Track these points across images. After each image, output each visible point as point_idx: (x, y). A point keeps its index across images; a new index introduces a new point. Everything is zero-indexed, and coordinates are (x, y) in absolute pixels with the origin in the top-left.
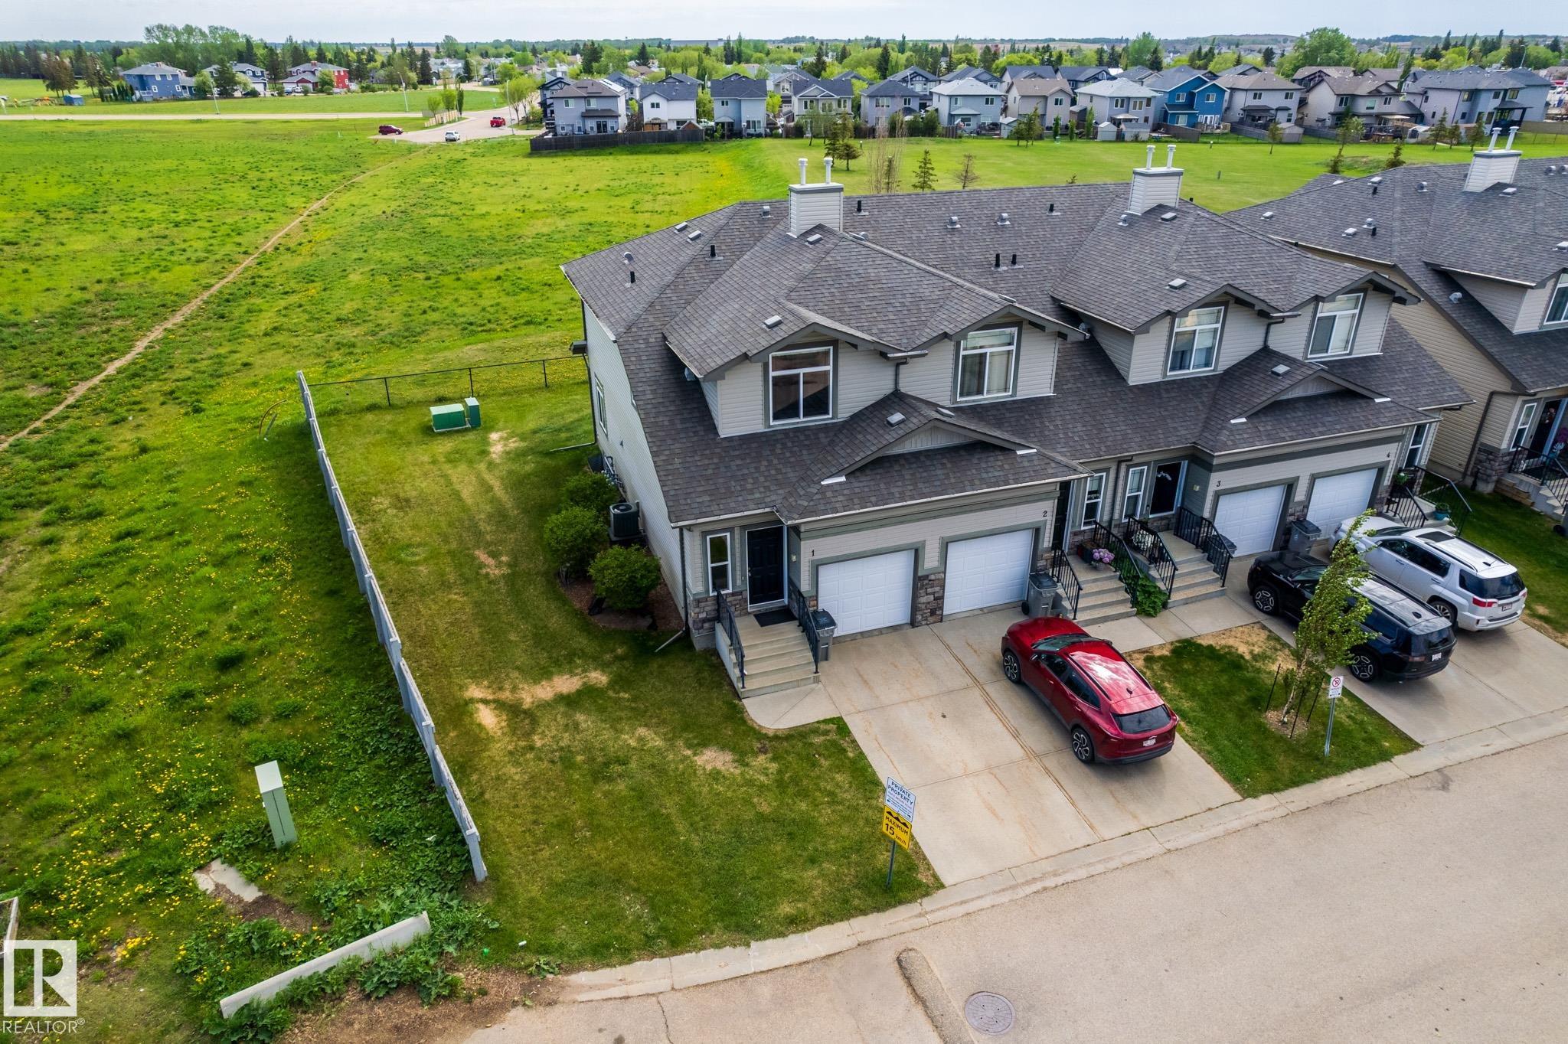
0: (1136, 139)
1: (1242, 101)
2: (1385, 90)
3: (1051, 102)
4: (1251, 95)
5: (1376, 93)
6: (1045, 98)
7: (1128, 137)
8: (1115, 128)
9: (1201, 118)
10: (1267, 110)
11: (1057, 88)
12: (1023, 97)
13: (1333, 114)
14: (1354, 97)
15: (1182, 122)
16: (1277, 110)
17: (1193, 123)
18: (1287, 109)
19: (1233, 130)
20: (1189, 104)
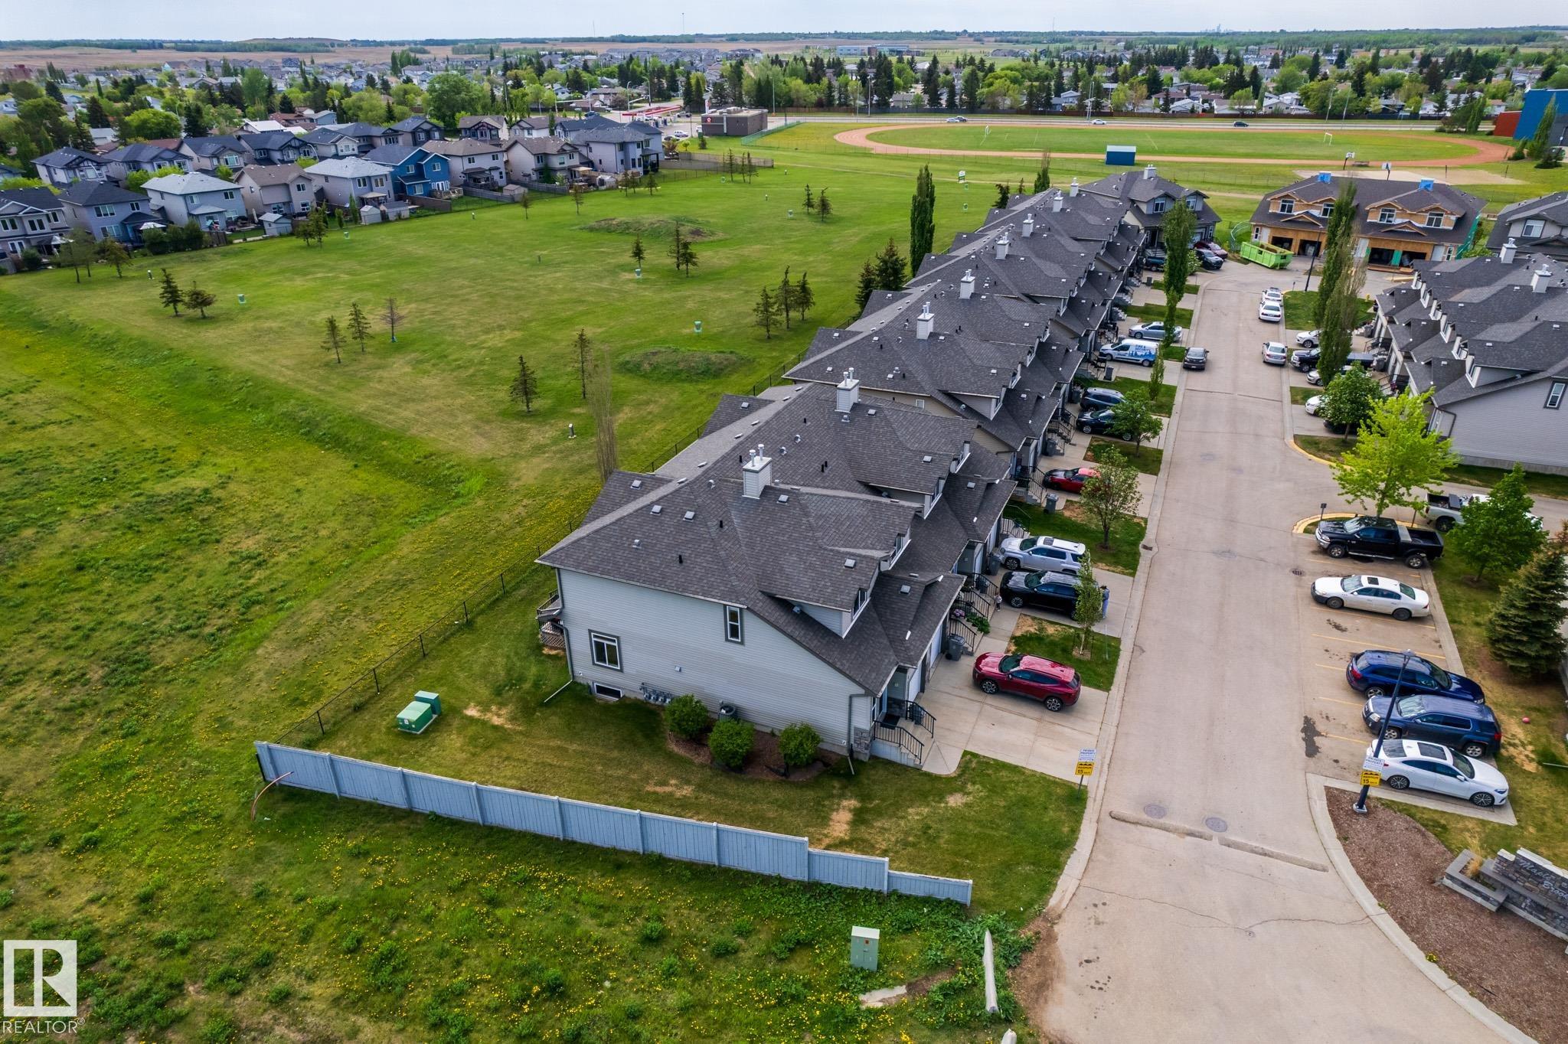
0: (399, 218)
1: (459, 166)
2: (567, 148)
3: (293, 189)
4: (466, 160)
5: (562, 152)
6: (287, 186)
7: (392, 217)
8: (377, 211)
9: (434, 186)
10: (482, 171)
11: (296, 175)
12: (263, 187)
13: (535, 170)
14: (546, 154)
15: (419, 191)
16: (490, 170)
17: (431, 193)
18: (497, 169)
19: (466, 193)
20: (420, 174)
